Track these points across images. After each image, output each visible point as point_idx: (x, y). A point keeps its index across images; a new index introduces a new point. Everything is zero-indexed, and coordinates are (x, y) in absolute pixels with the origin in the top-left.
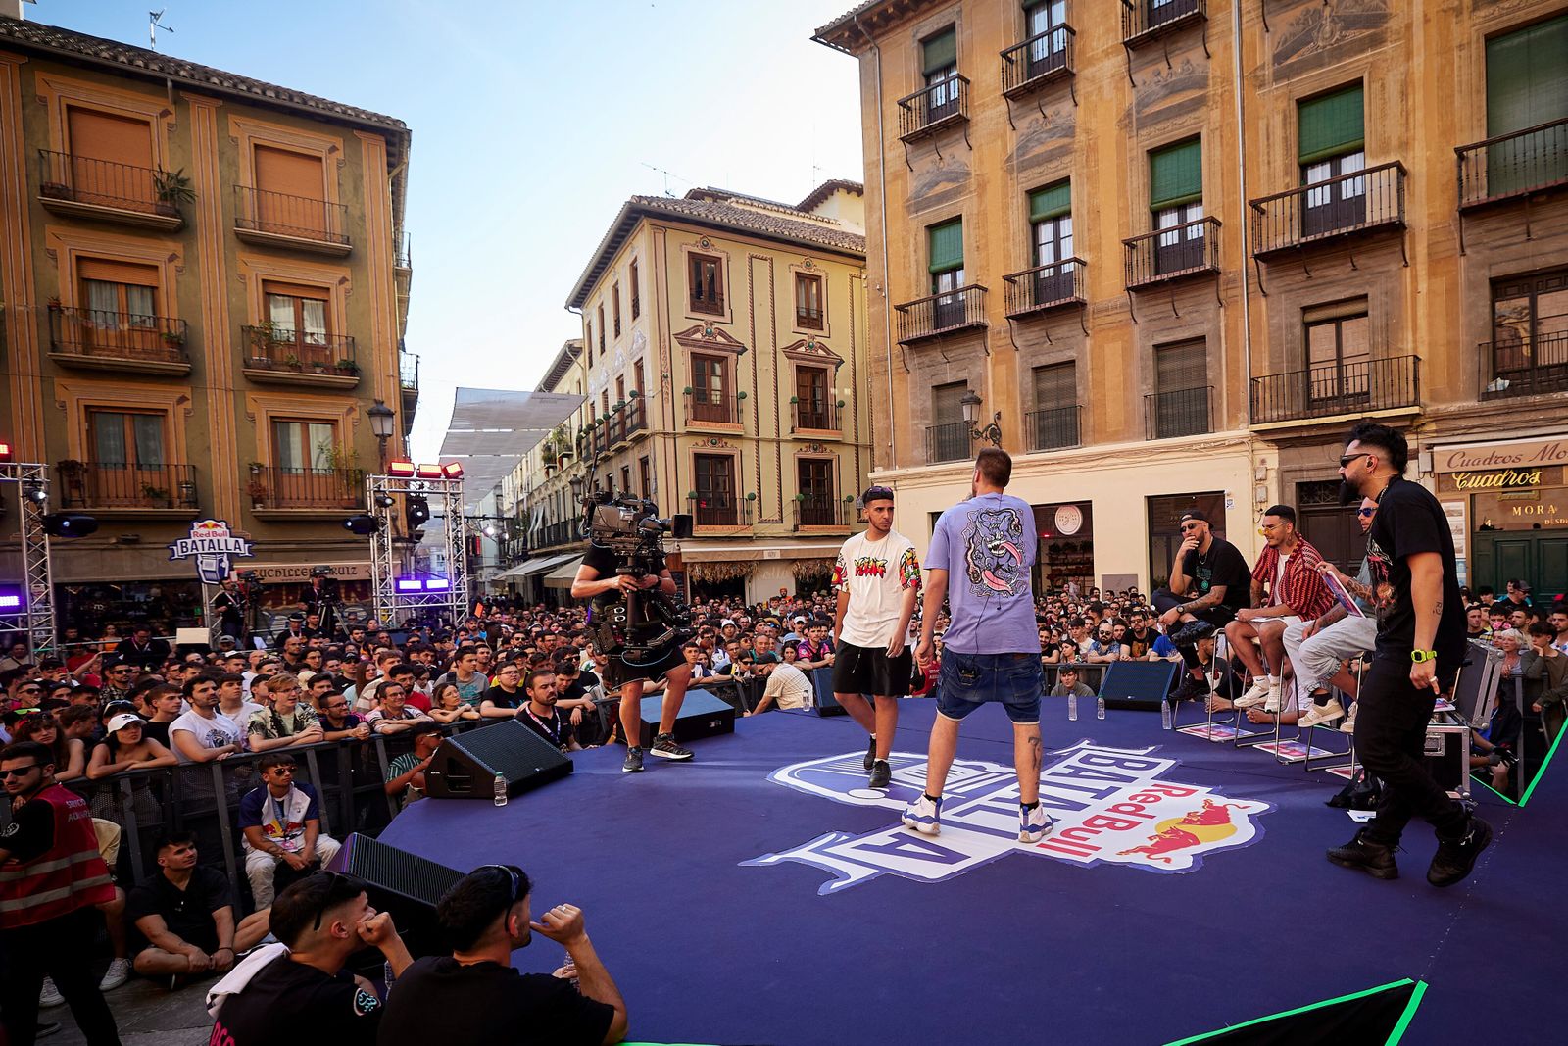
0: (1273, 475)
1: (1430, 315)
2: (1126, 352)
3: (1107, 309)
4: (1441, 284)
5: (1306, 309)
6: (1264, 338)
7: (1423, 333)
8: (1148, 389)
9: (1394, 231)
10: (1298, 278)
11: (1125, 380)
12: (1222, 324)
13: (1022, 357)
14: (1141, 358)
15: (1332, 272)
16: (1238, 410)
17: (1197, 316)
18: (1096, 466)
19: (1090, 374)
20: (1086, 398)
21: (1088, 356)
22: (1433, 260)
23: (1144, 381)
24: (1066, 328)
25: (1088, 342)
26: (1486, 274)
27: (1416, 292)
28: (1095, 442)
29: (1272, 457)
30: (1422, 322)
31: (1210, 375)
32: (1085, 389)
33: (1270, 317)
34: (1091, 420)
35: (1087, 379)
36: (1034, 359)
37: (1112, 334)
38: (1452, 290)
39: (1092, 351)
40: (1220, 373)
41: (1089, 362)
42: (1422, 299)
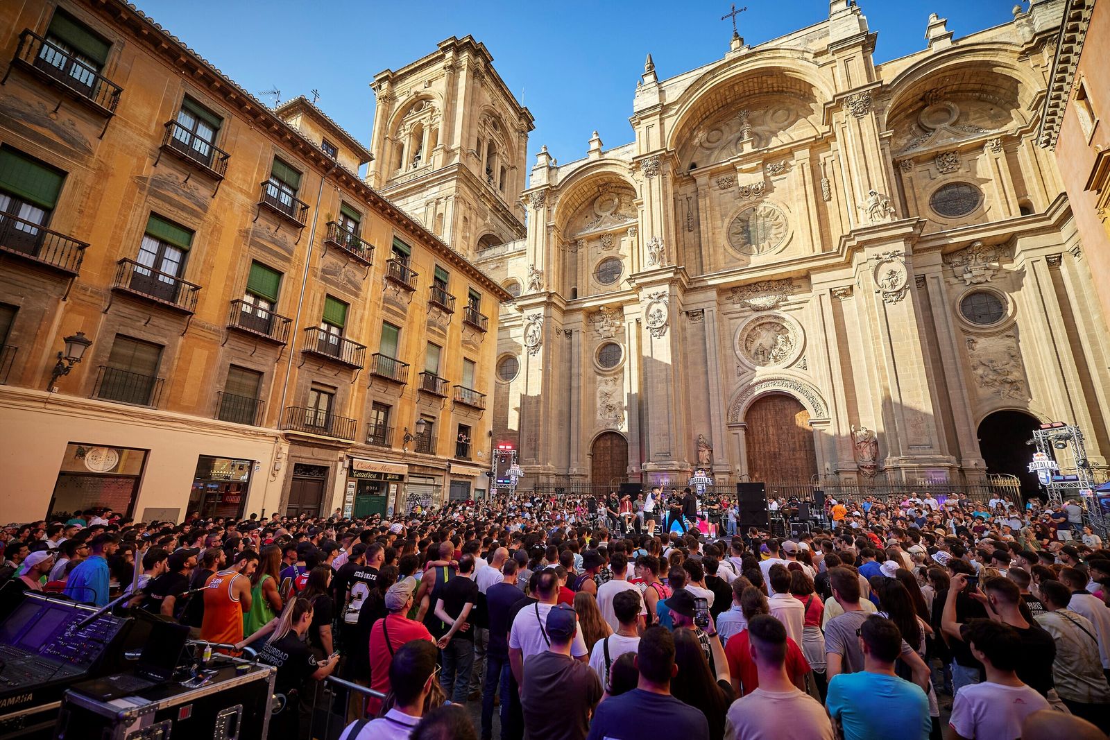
0: (284, 457)
1: (356, 405)
2: (211, 360)
3: (203, 327)
4: (361, 395)
5: (314, 382)
6: (294, 387)
7: (353, 411)
8: (221, 387)
9: (351, 368)
10: (314, 367)
11: (204, 376)
12: (275, 371)
13: (107, 320)
14: (221, 368)
15: (327, 372)
16: (274, 418)
17: (261, 360)
18: (165, 426)
19: (176, 361)
20: (168, 376)
21: (178, 349)
22: (360, 386)
23: (219, 382)
24: (163, 321)
25: (181, 340)
26: (372, 399)
27: (353, 395)
28: (167, 409)
29: (286, 447)
30: (353, 407)
31: (262, 394)
32: (169, 369)
33: (298, 379)
34: (168, 392)
35: (173, 364)
36: (121, 327)
37: (202, 343)
38: (363, 399)
39: (182, 346)
40: (268, 396)
41: (178, 352)
42: (354, 398)
